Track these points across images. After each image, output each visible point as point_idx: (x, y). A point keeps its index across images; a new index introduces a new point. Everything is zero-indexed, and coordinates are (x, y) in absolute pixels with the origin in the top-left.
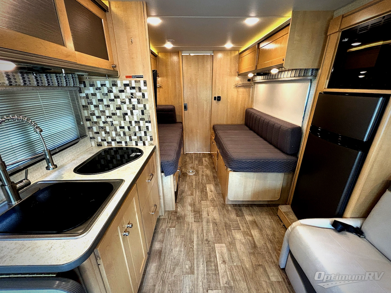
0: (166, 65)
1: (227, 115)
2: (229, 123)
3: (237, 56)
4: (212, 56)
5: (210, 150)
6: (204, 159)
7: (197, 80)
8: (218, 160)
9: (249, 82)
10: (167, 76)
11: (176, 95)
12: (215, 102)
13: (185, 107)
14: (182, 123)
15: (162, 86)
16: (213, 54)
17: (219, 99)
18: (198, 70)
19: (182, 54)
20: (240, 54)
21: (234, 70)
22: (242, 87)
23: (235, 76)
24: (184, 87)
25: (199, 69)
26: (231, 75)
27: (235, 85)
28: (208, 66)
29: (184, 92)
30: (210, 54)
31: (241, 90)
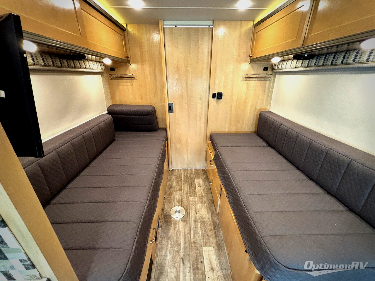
0: (141, 46)
1: (230, 119)
2: (233, 130)
3: (250, 29)
4: (211, 29)
5: (204, 165)
6: (197, 180)
7: (188, 68)
8: (221, 198)
9: (265, 72)
10: (142, 62)
11: (157, 90)
12: (213, 101)
13: (171, 109)
14: (165, 129)
15: (136, 77)
16: (212, 27)
17: (219, 96)
18: (189, 53)
19: (164, 26)
20: (256, 25)
21: (244, 52)
22: (255, 79)
23: (246, 61)
24: (168, 79)
25: (191, 51)
26: (239, 61)
27: (245, 76)
28: (205, 47)
29: (168, 85)
30: (208, 27)
31: (253, 83)
